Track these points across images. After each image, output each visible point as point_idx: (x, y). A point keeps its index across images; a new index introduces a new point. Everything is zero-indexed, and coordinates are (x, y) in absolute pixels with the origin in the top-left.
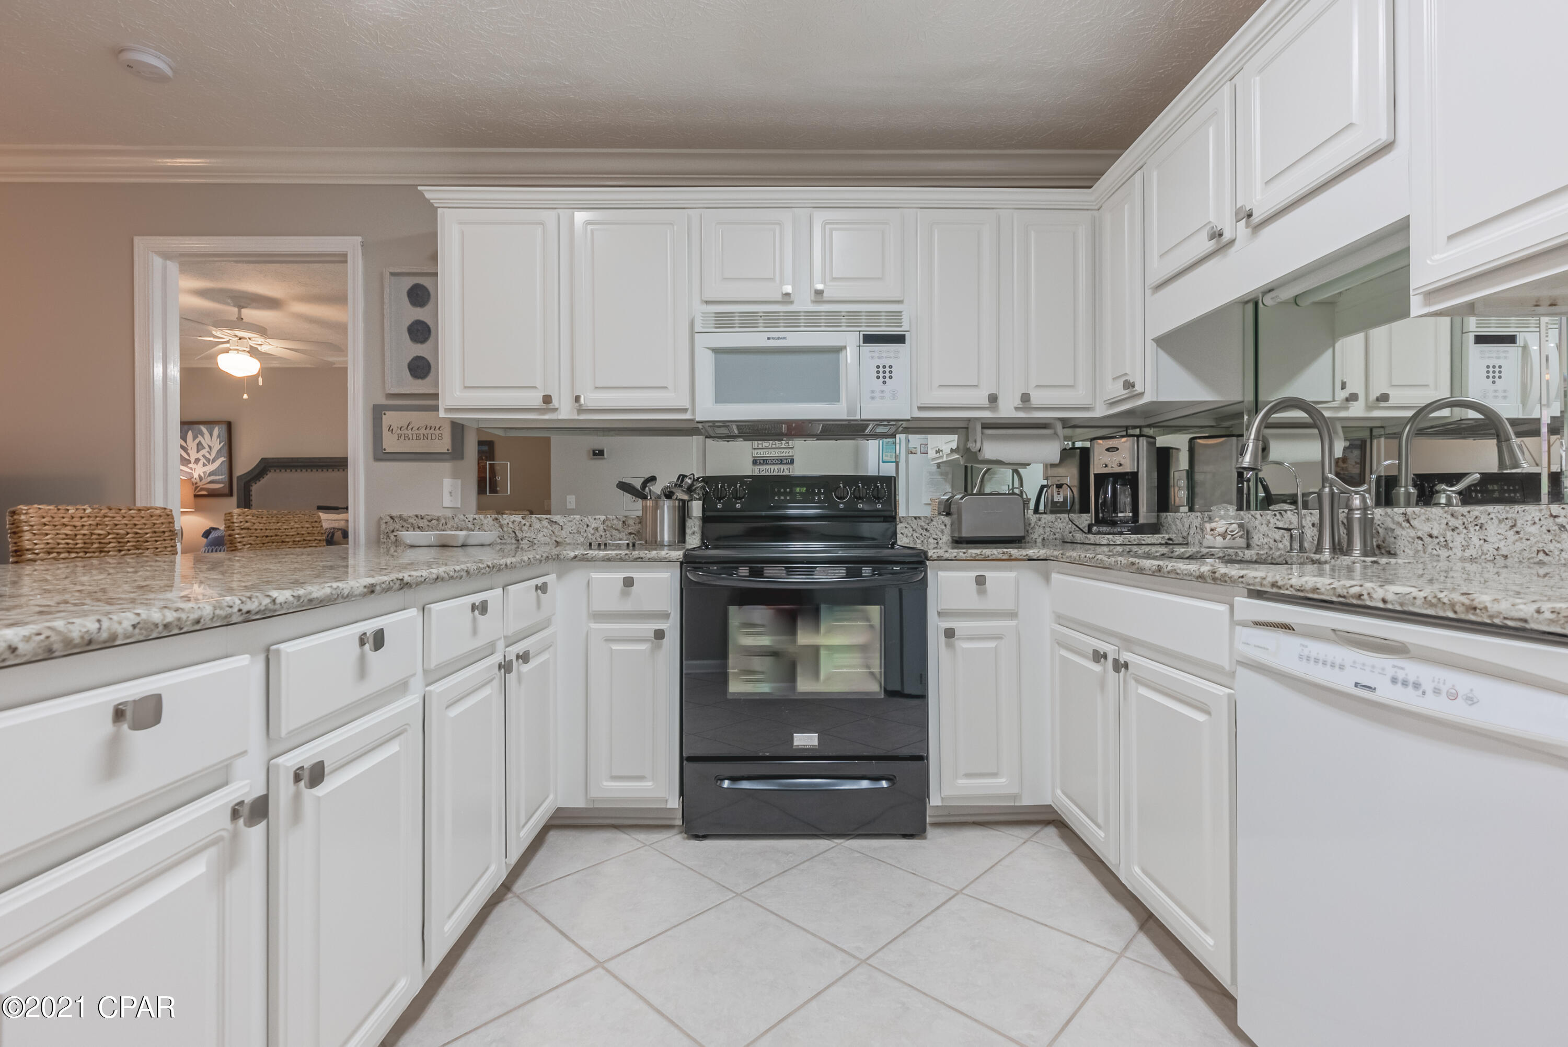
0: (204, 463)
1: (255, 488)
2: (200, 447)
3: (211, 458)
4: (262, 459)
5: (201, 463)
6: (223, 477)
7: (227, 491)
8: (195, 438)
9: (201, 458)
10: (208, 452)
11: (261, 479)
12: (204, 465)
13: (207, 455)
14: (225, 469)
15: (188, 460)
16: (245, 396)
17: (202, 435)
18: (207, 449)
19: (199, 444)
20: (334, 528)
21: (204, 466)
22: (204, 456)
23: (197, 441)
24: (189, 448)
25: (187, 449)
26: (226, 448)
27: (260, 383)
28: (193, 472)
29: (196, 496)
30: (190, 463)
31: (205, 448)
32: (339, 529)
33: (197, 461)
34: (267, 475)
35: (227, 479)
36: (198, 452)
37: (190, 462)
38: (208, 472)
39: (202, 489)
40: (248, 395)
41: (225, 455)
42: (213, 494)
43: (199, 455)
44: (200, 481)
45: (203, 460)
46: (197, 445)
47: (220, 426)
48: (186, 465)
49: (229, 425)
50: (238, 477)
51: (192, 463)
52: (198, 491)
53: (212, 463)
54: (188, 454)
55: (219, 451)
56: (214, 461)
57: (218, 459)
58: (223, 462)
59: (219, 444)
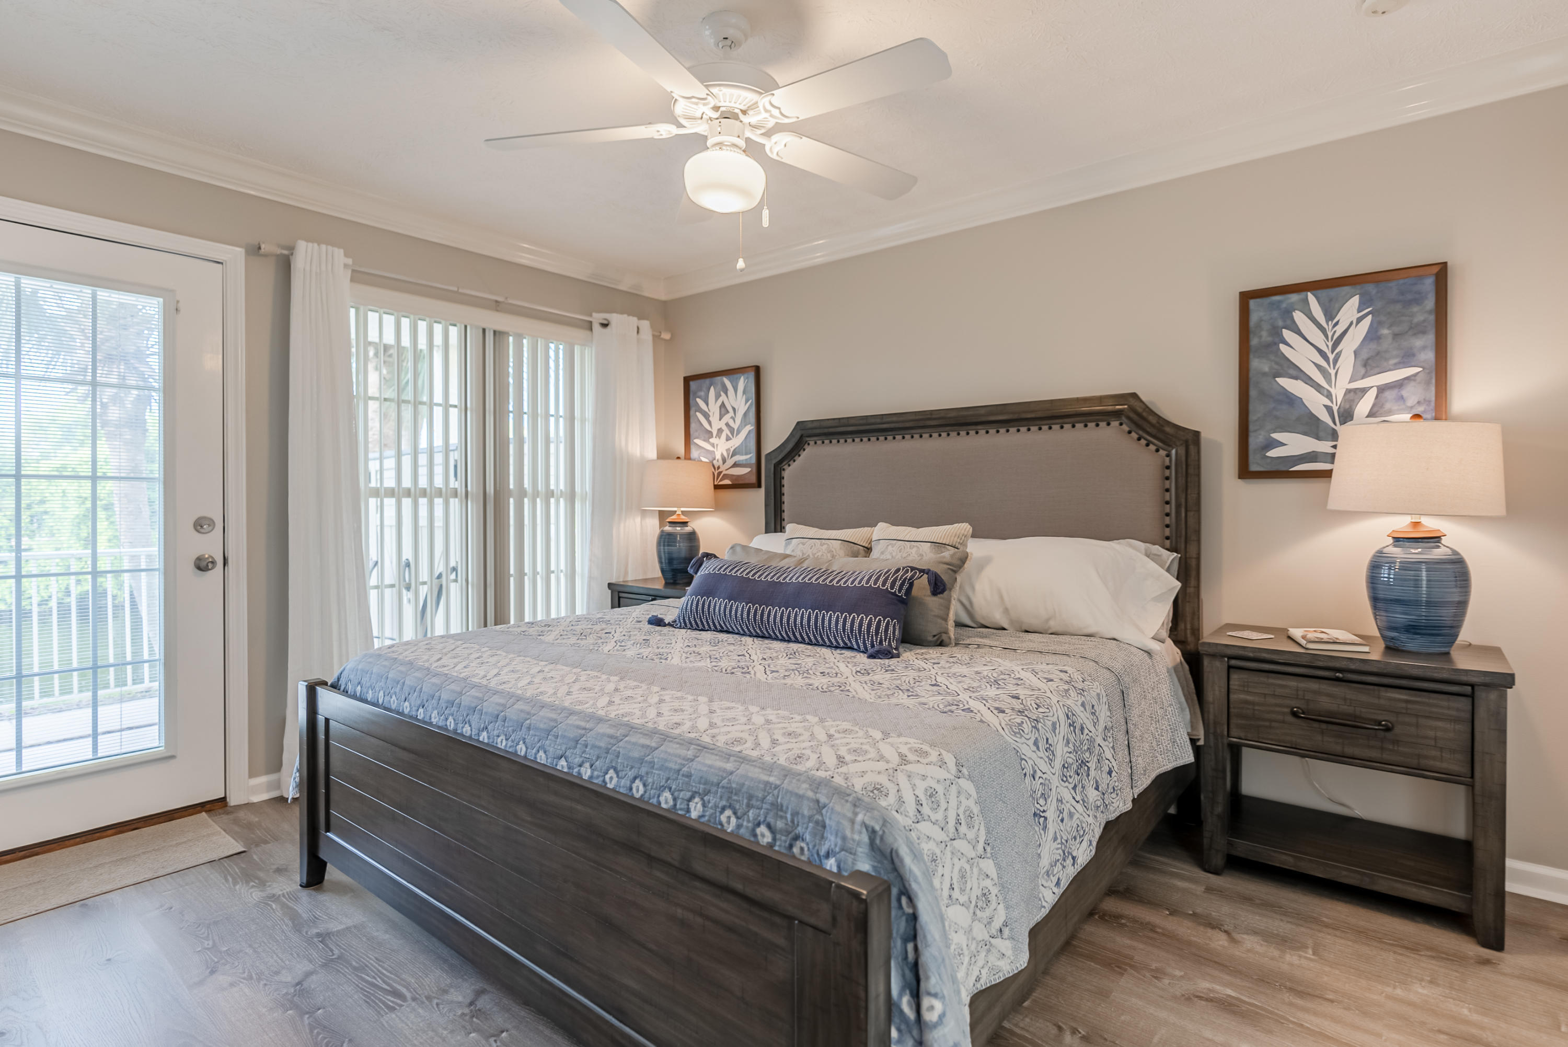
0: (727, 435)
1: (789, 473)
2: (723, 409)
3: (736, 427)
4: (798, 423)
5: (724, 436)
6: (751, 457)
7: (753, 479)
8: (718, 397)
9: (724, 428)
10: (732, 418)
11: (796, 458)
12: (728, 439)
13: (731, 423)
14: (752, 442)
15: (710, 431)
17: (726, 392)
18: (731, 413)
19: (723, 405)
20: (913, 569)
22: (727, 425)
23: (720, 401)
24: (711, 413)
25: (709, 416)
26: (753, 409)
27: (766, 223)
28: (715, 450)
29: (717, 487)
30: (712, 437)
31: (728, 412)
32: (922, 571)
33: (720, 431)
34: (804, 450)
35: (754, 461)
36: (720, 419)
38: (732, 450)
39: (726, 477)
40: (745, 262)
41: (753, 420)
42: (738, 485)
43: (723, 423)
44: (724, 463)
45: (726, 431)
46: (720, 408)
47: (746, 375)
48: (708, 441)
49: (757, 370)
50: (767, 455)
51: (714, 435)
52: (720, 481)
53: (737, 435)
54: (710, 423)
55: (746, 415)
56: (739, 431)
57: (744, 427)
58: (750, 431)
59: (746, 404)
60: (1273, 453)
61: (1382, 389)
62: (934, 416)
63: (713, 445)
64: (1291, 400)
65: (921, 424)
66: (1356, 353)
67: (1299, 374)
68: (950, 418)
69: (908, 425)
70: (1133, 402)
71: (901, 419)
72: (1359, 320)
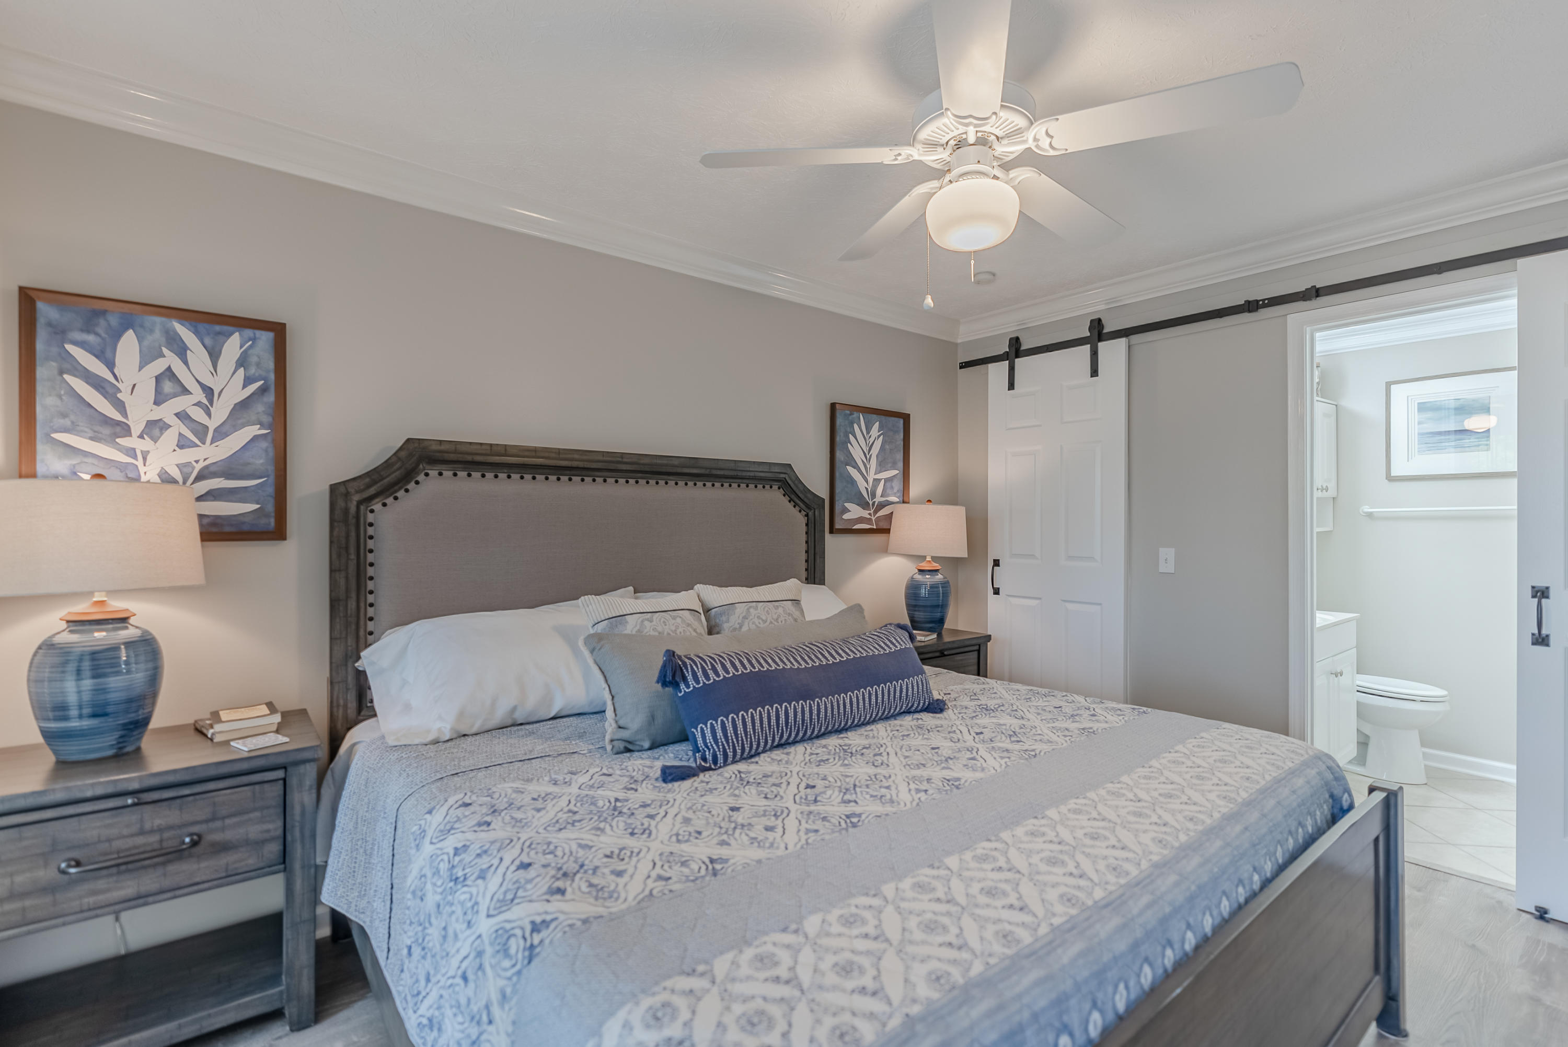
0: (181, 436)
2: (168, 387)
3: (212, 424)
5: (169, 438)
6: (253, 481)
7: (266, 523)
8: (146, 358)
9: (171, 420)
10: (200, 404)
11: (400, 493)
12: (183, 443)
13: (198, 415)
14: (261, 459)
15: (118, 423)
16: (929, 301)
17: (182, 351)
18: (199, 395)
19: (167, 376)
21: (181, 446)
22: (182, 416)
23: (158, 366)
24: (124, 387)
25: (118, 391)
26: (265, 401)
28: (139, 463)
30: (128, 435)
31: (185, 391)
33: (156, 426)
34: (418, 483)
35: (270, 490)
36: (157, 403)
37: (126, 430)
38: (198, 467)
41: (266, 419)
43: (167, 412)
45: (178, 429)
46: (158, 379)
48: (111, 440)
49: (279, 332)
51: (136, 433)
53: (213, 440)
54: (120, 406)
55: (243, 406)
56: (221, 433)
57: (236, 429)
58: (255, 438)
59: (244, 386)
60: (846, 516)
61: (886, 480)
62: (625, 460)
63: (131, 452)
64: (852, 482)
65: (612, 466)
66: (877, 456)
67: (856, 466)
68: (643, 464)
69: (594, 466)
70: (789, 471)
71: (585, 457)
72: (879, 436)
